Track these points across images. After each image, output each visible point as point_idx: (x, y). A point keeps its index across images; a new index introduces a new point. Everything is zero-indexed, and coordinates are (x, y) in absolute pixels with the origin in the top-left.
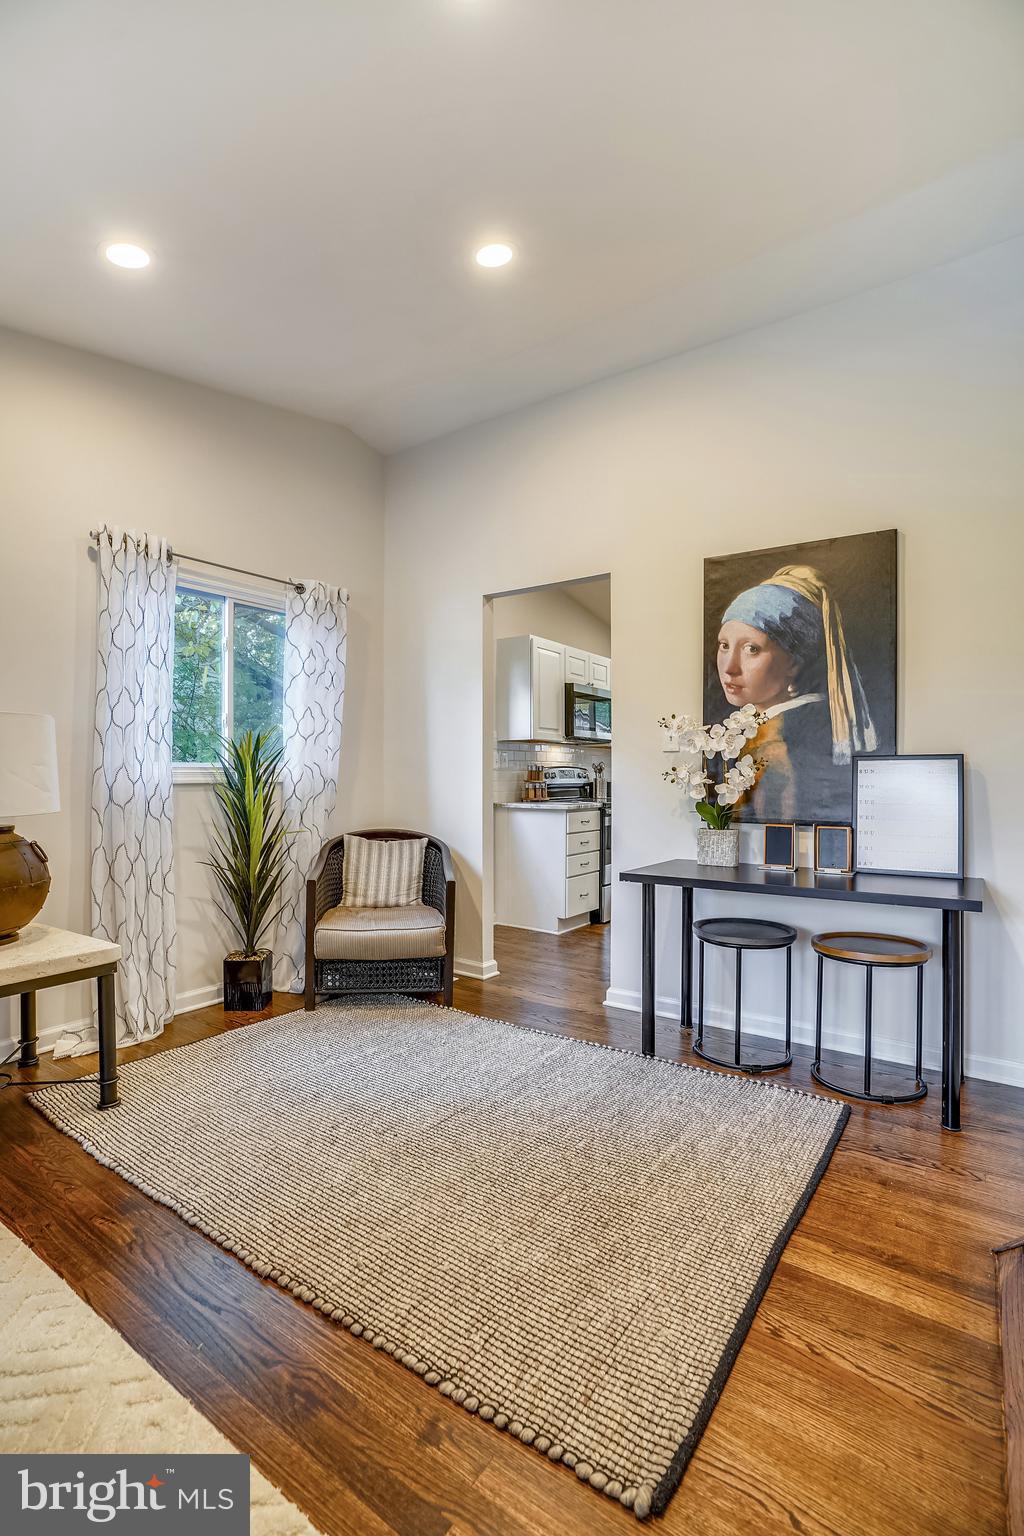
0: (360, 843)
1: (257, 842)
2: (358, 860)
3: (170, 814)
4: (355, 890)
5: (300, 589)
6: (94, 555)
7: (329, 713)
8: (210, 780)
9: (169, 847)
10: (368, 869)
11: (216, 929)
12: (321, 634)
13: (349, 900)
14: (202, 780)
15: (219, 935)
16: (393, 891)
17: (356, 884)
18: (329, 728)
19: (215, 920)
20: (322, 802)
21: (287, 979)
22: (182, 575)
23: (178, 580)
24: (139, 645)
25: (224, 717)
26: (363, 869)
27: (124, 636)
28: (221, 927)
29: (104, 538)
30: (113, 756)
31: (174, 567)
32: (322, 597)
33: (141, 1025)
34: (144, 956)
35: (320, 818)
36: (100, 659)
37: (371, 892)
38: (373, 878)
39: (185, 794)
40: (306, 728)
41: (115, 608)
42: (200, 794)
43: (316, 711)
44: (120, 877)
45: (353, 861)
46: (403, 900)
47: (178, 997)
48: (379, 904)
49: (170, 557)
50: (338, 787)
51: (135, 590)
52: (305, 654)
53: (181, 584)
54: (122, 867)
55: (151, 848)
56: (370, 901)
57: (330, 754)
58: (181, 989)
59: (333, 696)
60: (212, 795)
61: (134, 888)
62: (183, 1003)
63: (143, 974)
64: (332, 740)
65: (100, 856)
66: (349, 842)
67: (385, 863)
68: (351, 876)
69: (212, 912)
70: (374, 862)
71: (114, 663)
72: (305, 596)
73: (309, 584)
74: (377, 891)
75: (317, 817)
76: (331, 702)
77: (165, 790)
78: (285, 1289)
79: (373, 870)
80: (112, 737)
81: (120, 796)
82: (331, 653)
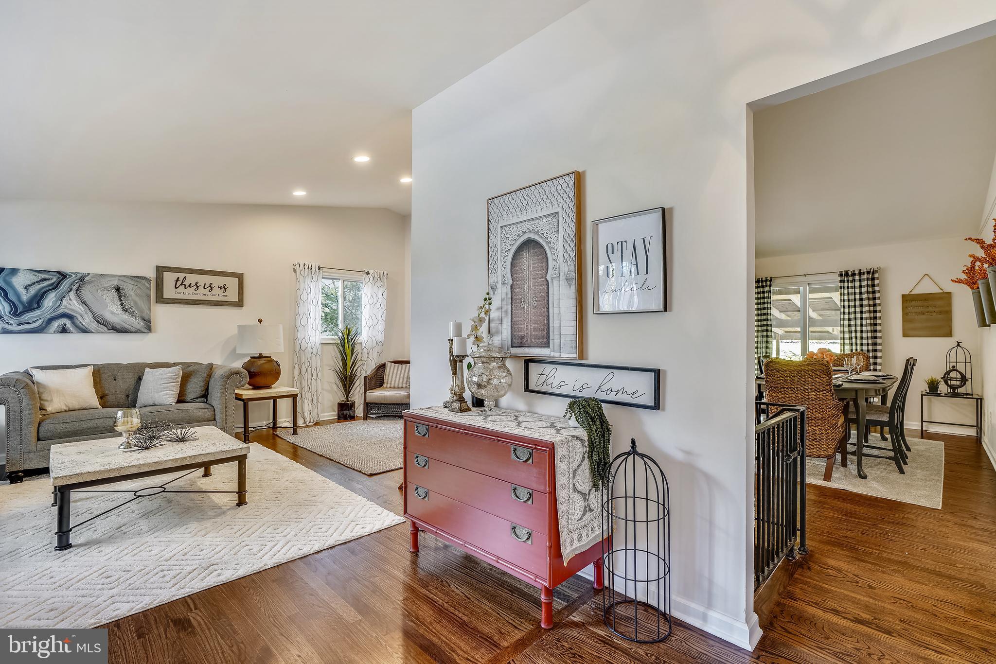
0: (391, 364)
1: (350, 363)
2: (390, 371)
3: (320, 353)
4: (387, 382)
5: (368, 273)
6: (295, 271)
7: (380, 318)
8: (334, 342)
9: (319, 364)
10: (393, 374)
11: (336, 393)
12: (376, 289)
13: (385, 385)
14: (331, 342)
15: (337, 395)
16: (401, 382)
17: (388, 379)
18: (379, 323)
19: (336, 390)
20: (376, 350)
21: (359, 411)
22: (324, 274)
23: (323, 275)
24: (309, 299)
25: (340, 321)
26: (391, 375)
27: (304, 297)
28: (338, 393)
29: (298, 266)
30: (301, 335)
31: (321, 271)
32: (376, 276)
33: (309, 421)
34: (310, 398)
35: (375, 355)
36: (297, 304)
37: (393, 383)
38: (394, 377)
39: (325, 347)
40: (370, 323)
41: (302, 288)
42: (331, 347)
43: (374, 317)
44: (303, 373)
45: (388, 371)
46: (404, 386)
47: (322, 415)
48: (396, 387)
49: (319, 268)
50: (383, 345)
51: (308, 281)
52: (369, 297)
53: (323, 277)
54: (304, 370)
55: (313, 365)
56: (392, 386)
57: (380, 332)
58: (323, 412)
59: (381, 311)
60: (335, 347)
61: (307, 376)
62: (324, 417)
63: (310, 404)
64: (381, 327)
65: (297, 366)
66: (387, 364)
67: (399, 372)
68: (387, 377)
69: (335, 387)
70: (395, 372)
71: (301, 306)
72: (370, 276)
73: (371, 272)
74: (395, 382)
75: (374, 355)
76: (381, 313)
77: (318, 345)
78: (324, 457)
79: (394, 375)
80: (300, 329)
81: (303, 348)
82: (380, 295)
